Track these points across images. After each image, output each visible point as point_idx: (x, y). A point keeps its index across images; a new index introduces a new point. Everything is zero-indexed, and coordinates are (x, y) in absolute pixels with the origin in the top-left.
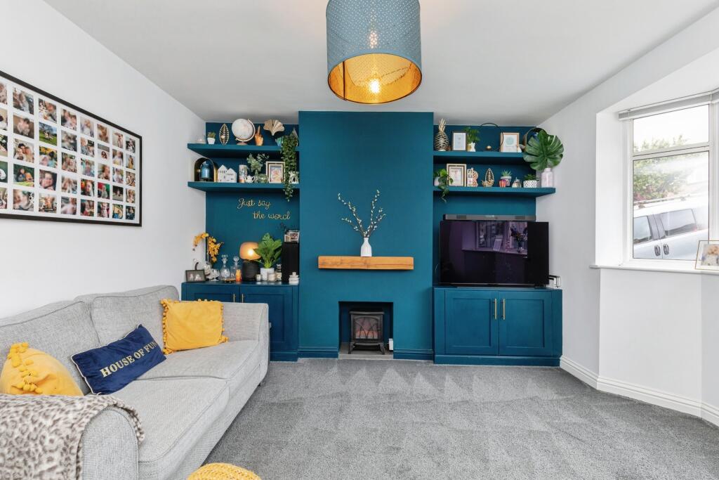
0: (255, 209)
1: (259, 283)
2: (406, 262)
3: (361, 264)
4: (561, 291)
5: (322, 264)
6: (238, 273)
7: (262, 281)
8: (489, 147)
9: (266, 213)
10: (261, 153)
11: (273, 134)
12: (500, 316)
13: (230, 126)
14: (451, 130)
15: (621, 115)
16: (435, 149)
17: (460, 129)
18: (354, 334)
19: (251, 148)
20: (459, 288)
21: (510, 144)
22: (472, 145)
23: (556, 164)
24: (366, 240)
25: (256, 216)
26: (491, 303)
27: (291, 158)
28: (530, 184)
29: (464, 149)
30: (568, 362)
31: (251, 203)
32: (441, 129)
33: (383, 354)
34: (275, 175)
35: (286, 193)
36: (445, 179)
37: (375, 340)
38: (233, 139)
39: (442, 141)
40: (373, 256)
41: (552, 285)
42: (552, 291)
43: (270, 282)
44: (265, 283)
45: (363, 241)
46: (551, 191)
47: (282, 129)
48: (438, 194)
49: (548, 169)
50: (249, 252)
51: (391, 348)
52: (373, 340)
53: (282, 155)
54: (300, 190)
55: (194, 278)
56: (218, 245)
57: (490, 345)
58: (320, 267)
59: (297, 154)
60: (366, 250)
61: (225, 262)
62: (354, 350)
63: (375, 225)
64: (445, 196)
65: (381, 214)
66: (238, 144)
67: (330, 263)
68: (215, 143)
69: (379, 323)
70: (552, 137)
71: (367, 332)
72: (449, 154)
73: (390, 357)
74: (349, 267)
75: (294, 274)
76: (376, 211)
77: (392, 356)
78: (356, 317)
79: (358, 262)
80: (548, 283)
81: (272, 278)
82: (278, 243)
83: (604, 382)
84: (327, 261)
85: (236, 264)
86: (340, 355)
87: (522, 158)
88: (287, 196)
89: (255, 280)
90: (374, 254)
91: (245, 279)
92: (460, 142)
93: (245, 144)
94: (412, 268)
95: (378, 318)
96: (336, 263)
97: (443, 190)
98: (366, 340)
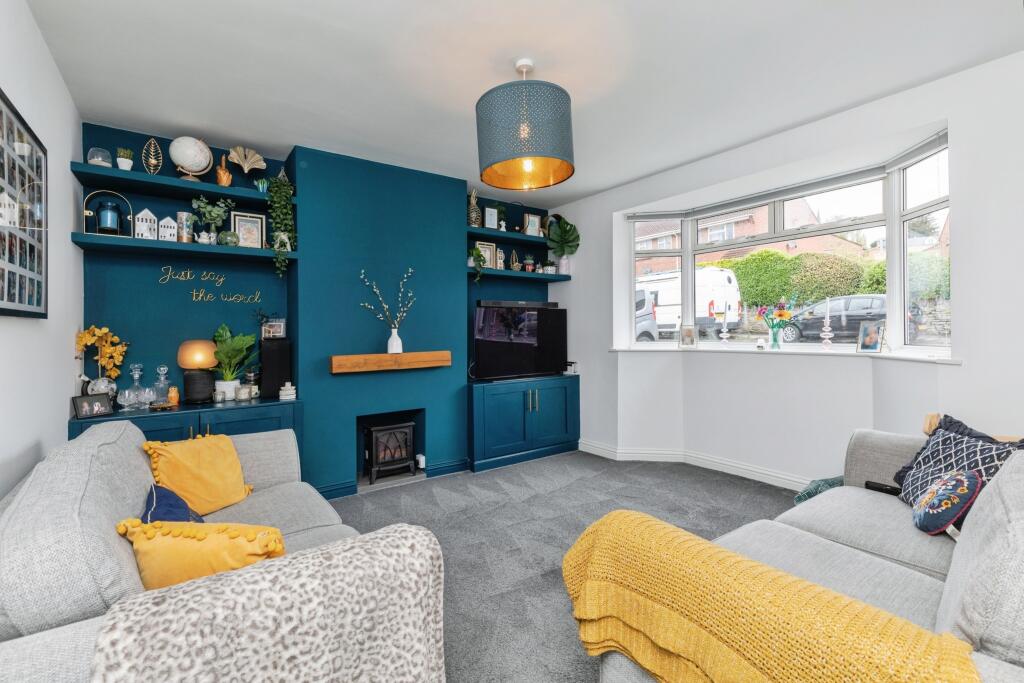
0: (198, 284)
1: (219, 406)
2: (442, 357)
3: (390, 363)
4: (578, 376)
5: (340, 366)
6: (174, 394)
7: (224, 401)
8: (517, 228)
9: (216, 292)
10: (225, 197)
11: (246, 172)
12: (533, 408)
13: (165, 144)
14: (484, 204)
15: (629, 218)
16: (469, 224)
17: (492, 204)
18: (377, 457)
19: (207, 187)
20: (495, 382)
21: (533, 227)
22: (503, 223)
23: (572, 253)
24: (395, 332)
25: (199, 296)
26: (525, 394)
27: (286, 214)
28: (550, 270)
29: (496, 227)
30: (585, 444)
31: (186, 276)
32: (473, 201)
33: (414, 475)
34: (248, 234)
35: (277, 265)
36: (479, 258)
37: (403, 459)
38: (171, 168)
39: (474, 215)
40: (404, 351)
41: (570, 371)
42: (571, 377)
43: (241, 401)
44: (231, 405)
45: (390, 334)
46: (567, 278)
47: (263, 165)
48: (472, 275)
49: (565, 257)
50: (198, 356)
51: (422, 465)
52: (402, 460)
53: (270, 207)
54: (299, 261)
55: (92, 409)
56: (121, 349)
57: (524, 439)
58: (334, 371)
59: (294, 208)
60: (395, 344)
61: (136, 376)
62: (378, 478)
63: (404, 312)
64: (480, 279)
65: (411, 298)
66: (184, 178)
67: (349, 365)
68: (133, 168)
69: (408, 437)
70: (572, 226)
71: (393, 451)
72: (482, 231)
73: (422, 477)
74: (375, 368)
75: (288, 384)
76: (405, 294)
77: (425, 475)
78: (379, 435)
79: (386, 361)
80: (566, 370)
81: (244, 394)
82: (249, 340)
83: (623, 452)
84: (343, 363)
85: (162, 378)
86: (359, 489)
87: (546, 243)
88: (278, 268)
89: (210, 401)
90: (406, 349)
91: (186, 402)
92: (492, 218)
93: (197, 180)
94: (450, 364)
95: (407, 430)
96: (357, 365)
97: (478, 272)
98: (393, 461)
